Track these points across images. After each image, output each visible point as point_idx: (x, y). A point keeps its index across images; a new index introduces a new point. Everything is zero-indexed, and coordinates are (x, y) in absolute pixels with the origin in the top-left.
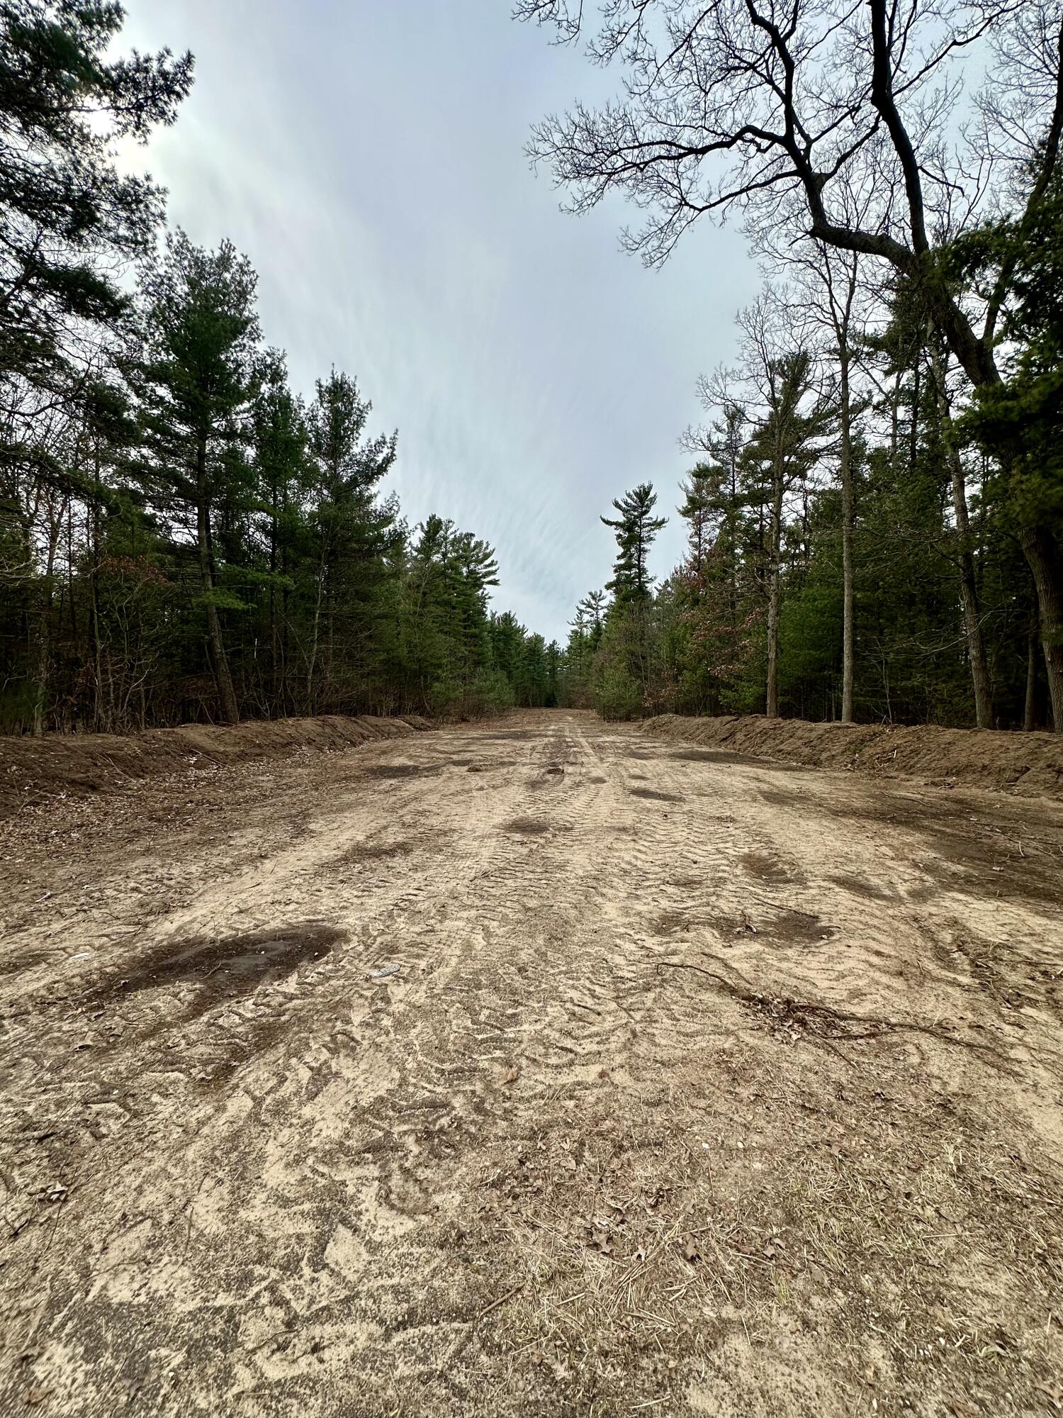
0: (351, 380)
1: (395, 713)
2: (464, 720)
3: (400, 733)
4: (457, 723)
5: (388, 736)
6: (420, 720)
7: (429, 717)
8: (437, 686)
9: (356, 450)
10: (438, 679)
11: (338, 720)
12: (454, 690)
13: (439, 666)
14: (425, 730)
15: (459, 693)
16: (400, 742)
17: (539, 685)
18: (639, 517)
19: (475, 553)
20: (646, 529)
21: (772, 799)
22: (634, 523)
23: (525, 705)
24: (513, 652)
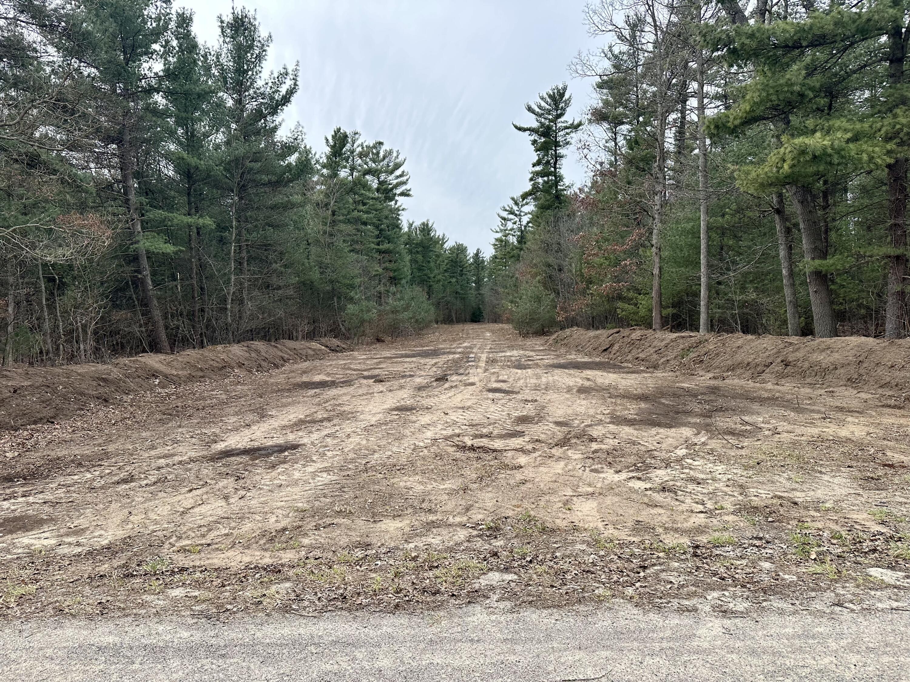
0: (251, 14)
1: (311, 336)
2: (379, 340)
3: (317, 355)
4: (372, 343)
5: (307, 358)
6: (335, 342)
7: (346, 338)
8: (351, 308)
9: (260, 83)
10: (351, 300)
11: (259, 345)
12: (369, 311)
13: (352, 287)
14: (341, 351)
15: (374, 314)
16: (317, 363)
17: (463, 299)
18: (554, 121)
19: (385, 162)
20: (562, 133)
21: (582, 390)
22: (549, 128)
23: (448, 320)
24: (432, 264)
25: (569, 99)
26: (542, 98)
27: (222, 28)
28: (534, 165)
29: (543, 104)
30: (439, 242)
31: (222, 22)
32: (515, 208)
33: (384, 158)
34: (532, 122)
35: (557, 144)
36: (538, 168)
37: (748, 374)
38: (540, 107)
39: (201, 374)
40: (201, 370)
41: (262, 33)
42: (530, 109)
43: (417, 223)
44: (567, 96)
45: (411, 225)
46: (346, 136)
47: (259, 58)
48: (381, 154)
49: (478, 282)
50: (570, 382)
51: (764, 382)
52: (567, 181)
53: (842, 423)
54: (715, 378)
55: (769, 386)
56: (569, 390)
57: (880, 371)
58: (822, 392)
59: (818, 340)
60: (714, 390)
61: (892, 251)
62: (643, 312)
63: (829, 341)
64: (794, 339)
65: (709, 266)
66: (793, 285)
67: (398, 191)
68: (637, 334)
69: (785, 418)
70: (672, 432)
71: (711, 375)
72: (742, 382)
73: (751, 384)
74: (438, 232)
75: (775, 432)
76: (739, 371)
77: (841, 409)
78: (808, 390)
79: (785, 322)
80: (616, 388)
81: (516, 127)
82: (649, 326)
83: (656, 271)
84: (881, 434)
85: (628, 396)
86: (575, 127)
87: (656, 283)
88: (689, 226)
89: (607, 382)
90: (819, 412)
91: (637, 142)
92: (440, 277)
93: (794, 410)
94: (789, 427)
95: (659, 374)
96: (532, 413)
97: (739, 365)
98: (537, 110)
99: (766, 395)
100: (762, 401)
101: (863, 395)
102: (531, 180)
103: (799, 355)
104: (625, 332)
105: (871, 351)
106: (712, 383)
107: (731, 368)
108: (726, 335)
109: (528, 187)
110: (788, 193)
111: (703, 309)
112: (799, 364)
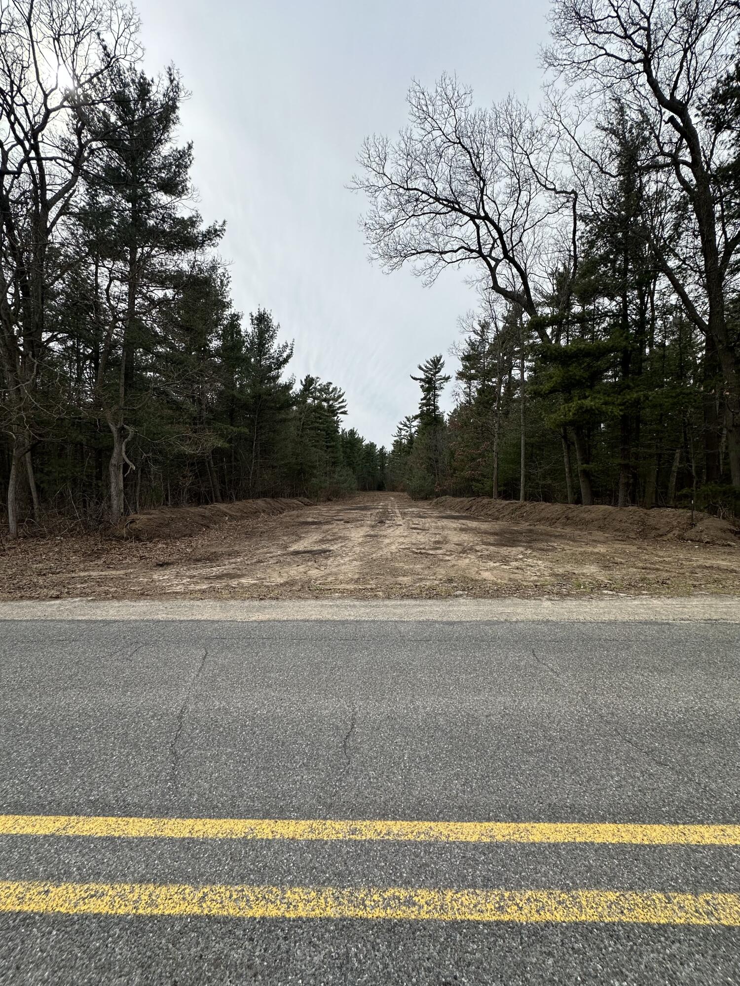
0: (268, 313)
1: (293, 496)
2: (329, 500)
3: (298, 507)
4: (326, 501)
5: (293, 509)
6: (306, 500)
7: (311, 498)
8: (314, 480)
9: (272, 351)
10: (314, 475)
11: (269, 500)
12: (324, 482)
13: (314, 467)
14: (311, 505)
15: (327, 484)
17: (373, 476)
18: (434, 375)
19: (332, 394)
20: (438, 382)
21: (462, 530)
22: (431, 379)
23: (364, 489)
24: (356, 454)
25: (443, 363)
26: (428, 362)
27: (252, 320)
28: (422, 400)
29: (428, 365)
30: (360, 441)
31: (252, 316)
32: (408, 423)
33: (332, 391)
34: (421, 375)
35: (435, 388)
36: (424, 401)
37: (548, 523)
38: (426, 367)
39: (246, 515)
40: (246, 513)
41: (274, 323)
42: (420, 368)
43: (347, 430)
44: (441, 362)
45: (343, 431)
46: (312, 379)
47: (272, 337)
48: (331, 390)
49: (382, 466)
50: (454, 525)
51: (556, 527)
52: (441, 410)
53: (595, 547)
54: (530, 525)
55: (559, 530)
56: (455, 529)
57: (615, 523)
58: (586, 533)
59: (584, 507)
60: (531, 531)
61: (622, 462)
62: (487, 489)
63: (590, 507)
64: (572, 506)
65: (525, 466)
66: (571, 477)
67: (339, 411)
68: (486, 501)
69: (568, 544)
70: (514, 549)
71: (528, 524)
72: (545, 528)
73: (549, 528)
74: (360, 434)
75: (563, 550)
76: (543, 522)
77: (595, 541)
78: (579, 532)
79: (566, 497)
80: (479, 529)
81: (412, 377)
82: (491, 496)
83: (495, 466)
84: (613, 551)
85: (486, 533)
86: (447, 379)
87: (495, 472)
88: (514, 442)
89: (474, 526)
90: (584, 542)
91: (483, 392)
92: (360, 462)
93: (572, 541)
94: (571, 548)
95: (499, 522)
96: (441, 540)
97: (543, 519)
98: (425, 368)
99: (558, 534)
100: (556, 537)
101: (606, 535)
102: (420, 408)
103: (575, 514)
104: (479, 499)
105: (610, 513)
106: (529, 527)
107: (539, 520)
108: (536, 503)
109: (418, 412)
110: (570, 429)
111: (522, 488)
112: (574, 519)
